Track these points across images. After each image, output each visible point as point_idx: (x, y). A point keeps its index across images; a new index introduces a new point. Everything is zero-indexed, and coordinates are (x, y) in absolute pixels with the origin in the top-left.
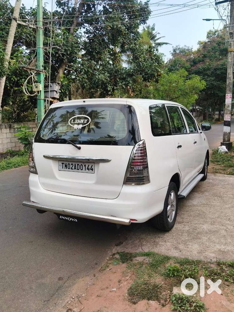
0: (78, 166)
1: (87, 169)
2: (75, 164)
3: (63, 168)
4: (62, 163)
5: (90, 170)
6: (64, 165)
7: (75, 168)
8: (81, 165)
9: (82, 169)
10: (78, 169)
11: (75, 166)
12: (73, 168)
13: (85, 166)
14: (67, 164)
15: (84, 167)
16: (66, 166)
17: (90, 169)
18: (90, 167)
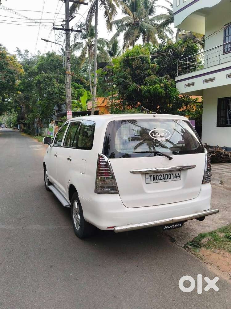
0: (167, 175)
1: (175, 177)
2: (164, 175)
3: (151, 181)
4: (150, 176)
5: (177, 178)
6: (152, 177)
7: (164, 178)
8: (170, 174)
9: (170, 178)
10: (167, 178)
11: (164, 176)
12: (162, 178)
13: (173, 174)
14: (155, 175)
15: (172, 176)
16: (154, 178)
17: (177, 176)
18: (177, 175)
